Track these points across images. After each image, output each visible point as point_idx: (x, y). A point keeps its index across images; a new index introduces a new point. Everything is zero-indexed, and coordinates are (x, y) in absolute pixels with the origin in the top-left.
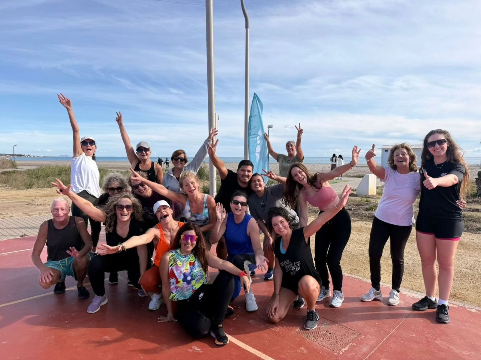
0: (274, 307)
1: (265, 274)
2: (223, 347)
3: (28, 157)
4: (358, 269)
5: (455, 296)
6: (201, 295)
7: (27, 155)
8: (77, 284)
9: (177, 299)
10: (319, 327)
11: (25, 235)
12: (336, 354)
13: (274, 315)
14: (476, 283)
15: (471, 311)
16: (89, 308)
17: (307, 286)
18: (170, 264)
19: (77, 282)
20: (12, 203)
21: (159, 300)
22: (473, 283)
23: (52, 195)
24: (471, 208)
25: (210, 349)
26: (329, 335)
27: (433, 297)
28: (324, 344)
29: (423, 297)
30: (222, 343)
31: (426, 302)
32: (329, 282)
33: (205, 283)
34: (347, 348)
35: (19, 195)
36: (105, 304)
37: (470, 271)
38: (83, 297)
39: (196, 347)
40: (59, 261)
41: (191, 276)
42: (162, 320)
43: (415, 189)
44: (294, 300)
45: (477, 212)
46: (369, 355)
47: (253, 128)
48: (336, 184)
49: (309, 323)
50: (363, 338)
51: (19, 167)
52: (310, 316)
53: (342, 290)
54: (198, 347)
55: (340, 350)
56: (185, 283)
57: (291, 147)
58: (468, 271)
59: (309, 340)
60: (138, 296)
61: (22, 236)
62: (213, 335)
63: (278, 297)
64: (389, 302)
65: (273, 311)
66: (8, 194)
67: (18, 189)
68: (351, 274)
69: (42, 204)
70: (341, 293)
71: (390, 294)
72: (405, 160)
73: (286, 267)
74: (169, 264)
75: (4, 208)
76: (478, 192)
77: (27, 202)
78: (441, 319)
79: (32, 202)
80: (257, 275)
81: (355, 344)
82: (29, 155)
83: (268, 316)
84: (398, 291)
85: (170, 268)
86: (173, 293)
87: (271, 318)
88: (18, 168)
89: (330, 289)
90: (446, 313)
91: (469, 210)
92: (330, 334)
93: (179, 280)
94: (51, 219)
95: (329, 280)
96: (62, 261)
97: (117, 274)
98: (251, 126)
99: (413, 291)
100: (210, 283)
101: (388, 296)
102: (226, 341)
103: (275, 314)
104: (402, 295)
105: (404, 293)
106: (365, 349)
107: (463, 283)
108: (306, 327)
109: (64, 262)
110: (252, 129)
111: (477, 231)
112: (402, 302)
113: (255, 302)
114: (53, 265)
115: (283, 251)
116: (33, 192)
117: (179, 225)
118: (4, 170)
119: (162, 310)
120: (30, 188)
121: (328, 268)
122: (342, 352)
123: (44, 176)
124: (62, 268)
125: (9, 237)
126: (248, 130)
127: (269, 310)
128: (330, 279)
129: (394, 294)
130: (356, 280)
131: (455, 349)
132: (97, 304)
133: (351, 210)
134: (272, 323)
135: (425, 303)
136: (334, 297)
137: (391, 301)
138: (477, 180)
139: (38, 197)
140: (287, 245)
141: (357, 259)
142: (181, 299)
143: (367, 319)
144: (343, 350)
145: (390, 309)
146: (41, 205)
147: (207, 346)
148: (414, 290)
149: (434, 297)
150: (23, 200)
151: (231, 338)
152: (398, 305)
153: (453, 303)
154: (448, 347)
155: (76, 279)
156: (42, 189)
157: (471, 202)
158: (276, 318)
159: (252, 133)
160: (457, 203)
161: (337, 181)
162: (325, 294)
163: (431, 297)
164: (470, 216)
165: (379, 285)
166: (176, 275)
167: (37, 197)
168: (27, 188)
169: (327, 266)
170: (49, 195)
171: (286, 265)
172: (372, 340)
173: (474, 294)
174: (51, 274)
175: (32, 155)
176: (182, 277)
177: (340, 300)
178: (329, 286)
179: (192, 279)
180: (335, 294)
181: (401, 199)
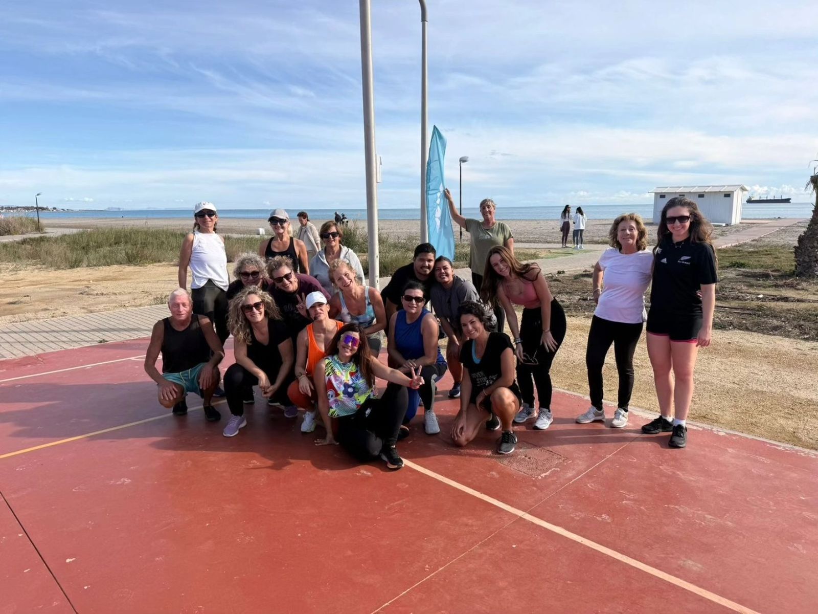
0: (460, 427)
1: (451, 390)
2: (396, 471)
3: (55, 210)
4: (580, 384)
5: (705, 417)
6: (368, 411)
7: (52, 208)
8: (203, 402)
9: (338, 415)
10: (517, 450)
11: (104, 341)
12: (534, 479)
13: (460, 436)
14: (738, 401)
15: (718, 435)
16: (226, 430)
17: (501, 400)
18: (327, 373)
19: (203, 400)
20: (56, 291)
21: (313, 419)
22: (735, 402)
23: (113, 278)
24: (776, 296)
25: (382, 472)
26: (529, 460)
27: (668, 416)
28: (520, 468)
29: (657, 417)
30: (396, 467)
31: (660, 423)
32: (534, 398)
33: (372, 397)
34: (547, 473)
35: (62, 279)
36: (244, 427)
37: (737, 386)
38: (213, 419)
39: (365, 471)
40: (181, 373)
41: (354, 388)
42: (319, 442)
43: (643, 274)
44: (486, 419)
45: (785, 301)
46: (573, 481)
47: (434, 179)
48: (572, 256)
49: (504, 446)
50: (570, 463)
51: (48, 230)
52: (506, 438)
53: (550, 408)
54: (367, 471)
55: (539, 475)
56: (347, 395)
57: (487, 209)
58: (734, 386)
59: (502, 465)
60: (284, 416)
61: (101, 342)
62: (384, 458)
63: (464, 415)
64: (613, 424)
65: (458, 430)
66: (43, 277)
67: (59, 268)
68: (568, 390)
69: (105, 293)
70: (549, 411)
71: (615, 414)
72: (632, 237)
73: (478, 379)
74: (325, 373)
75: (46, 299)
76: (796, 269)
77: (79, 289)
78: (674, 442)
79: (87, 290)
80: (439, 392)
81: (558, 469)
82: (55, 208)
83: (453, 437)
84: (626, 411)
85: (327, 378)
86: (332, 408)
87: (456, 439)
88: (45, 233)
89: (535, 407)
90: (682, 435)
91: (773, 299)
92: (529, 458)
93: (339, 392)
94: (167, 318)
95: (534, 395)
96: (184, 373)
97: (252, 390)
98: (430, 176)
99: (649, 412)
100: (377, 398)
101: (613, 417)
102: (401, 464)
103: (461, 434)
104: (631, 415)
105: (636, 413)
106: (570, 474)
107: (721, 402)
108: (500, 450)
109: (186, 375)
110: (432, 181)
111: (772, 331)
112: (630, 424)
113: (436, 423)
114: (172, 377)
115: (477, 360)
116: (82, 273)
117: (337, 325)
118: (25, 236)
119: (319, 431)
120: (77, 267)
121: (533, 379)
122: (542, 477)
123: (94, 246)
124: (185, 382)
125: (82, 343)
126: (426, 182)
127: (453, 431)
128: (536, 395)
129: (620, 414)
130: (573, 398)
131: (681, 475)
132: (235, 425)
133: (587, 300)
134: (457, 445)
135: (659, 425)
136: (539, 416)
137: (615, 422)
138: (796, 250)
139: (93, 281)
140: (482, 351)
141: (581, 370)
142: (343, 415)
143: (578, 443)
144: (543, 475)
145: (613, 432)
146: (102, 294)
147: (379, 470)
148: (651, 410)
149: (670, 416)
150: (70, 287)
151: (406, 462)
152: (624, 427)
153: (698, 425)
154: (674, 473)
155: (202, 397)
156: (96, 268)
157: (782, 286)
158: (463, 439)
159: (431, 188)
160: (698, 294)
161: (574, 251)
162: (529, 413)
163: (666, 416)
164: (770, 309)
165: (602, 403)
166: (335, 386)
167: (91, 281)
168: (72, 267)
169: (532, 376)
170: (109, 278)
171: (479, 378)
172: (581, 465)
173: (731, 415)
174: (174, 389)
175: (60, 207)
176: (343, 388)
177: (547, 421)
178: (534, 403)
179: (354, 392)
180: (541, 412)
181: (623, 288)
